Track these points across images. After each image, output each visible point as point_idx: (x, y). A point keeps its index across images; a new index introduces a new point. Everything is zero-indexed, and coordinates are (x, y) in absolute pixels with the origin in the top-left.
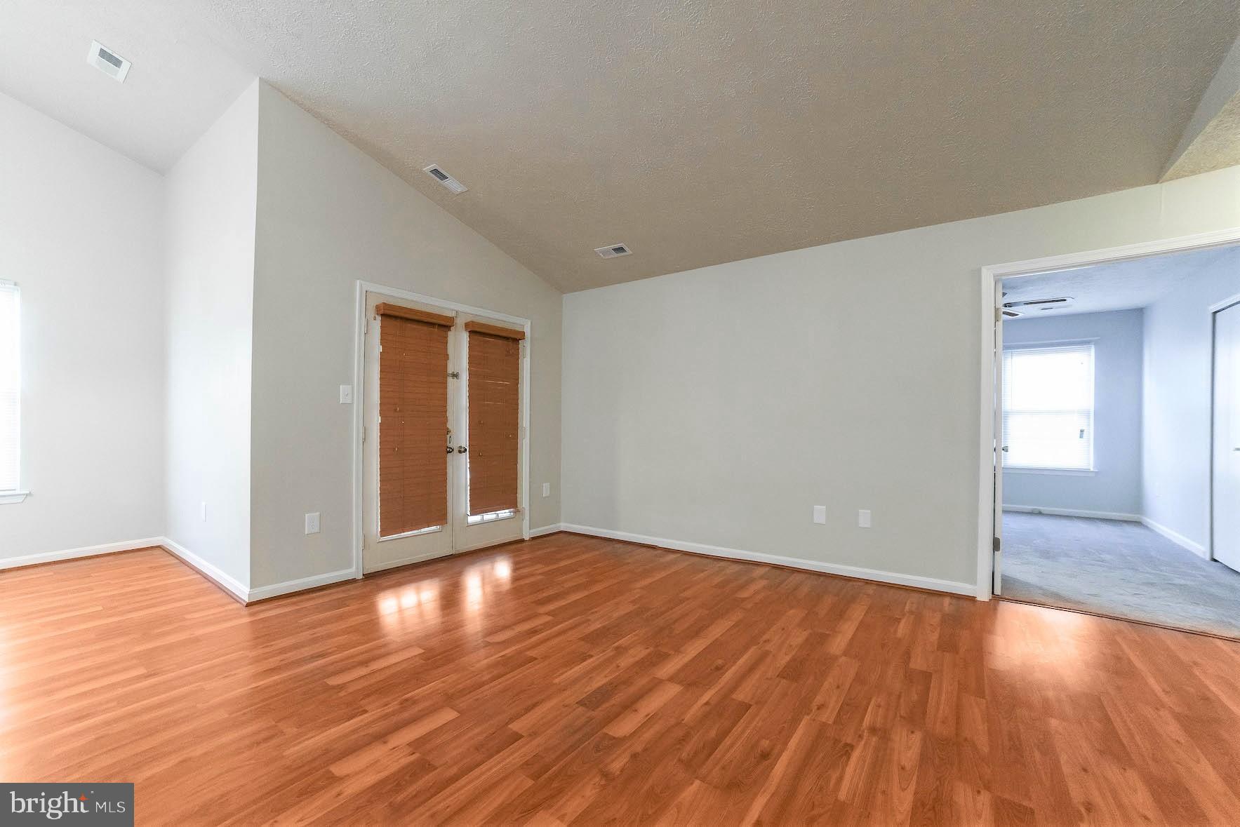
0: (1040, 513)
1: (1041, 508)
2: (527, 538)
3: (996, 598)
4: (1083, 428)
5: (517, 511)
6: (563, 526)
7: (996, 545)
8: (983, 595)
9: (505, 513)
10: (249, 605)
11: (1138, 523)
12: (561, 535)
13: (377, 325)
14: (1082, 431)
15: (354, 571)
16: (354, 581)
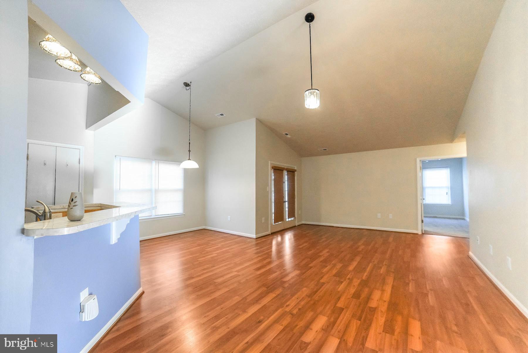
0: (436, 217)
1: (437, 216)
2: (297, 225)
3: (423, 234)
4: (447, 192)
5: (295, 218)
6: (303, 222)
7: (422, 221)
8: (420, 233)
9: (292, 219)
10: (256, 238)
11: (464, 219)
12: (303, 225)
13: (273, 171)
14: (447, 193)
15: (269, 232)
16: (269, 235)
